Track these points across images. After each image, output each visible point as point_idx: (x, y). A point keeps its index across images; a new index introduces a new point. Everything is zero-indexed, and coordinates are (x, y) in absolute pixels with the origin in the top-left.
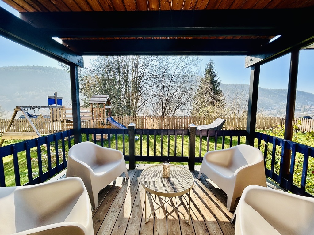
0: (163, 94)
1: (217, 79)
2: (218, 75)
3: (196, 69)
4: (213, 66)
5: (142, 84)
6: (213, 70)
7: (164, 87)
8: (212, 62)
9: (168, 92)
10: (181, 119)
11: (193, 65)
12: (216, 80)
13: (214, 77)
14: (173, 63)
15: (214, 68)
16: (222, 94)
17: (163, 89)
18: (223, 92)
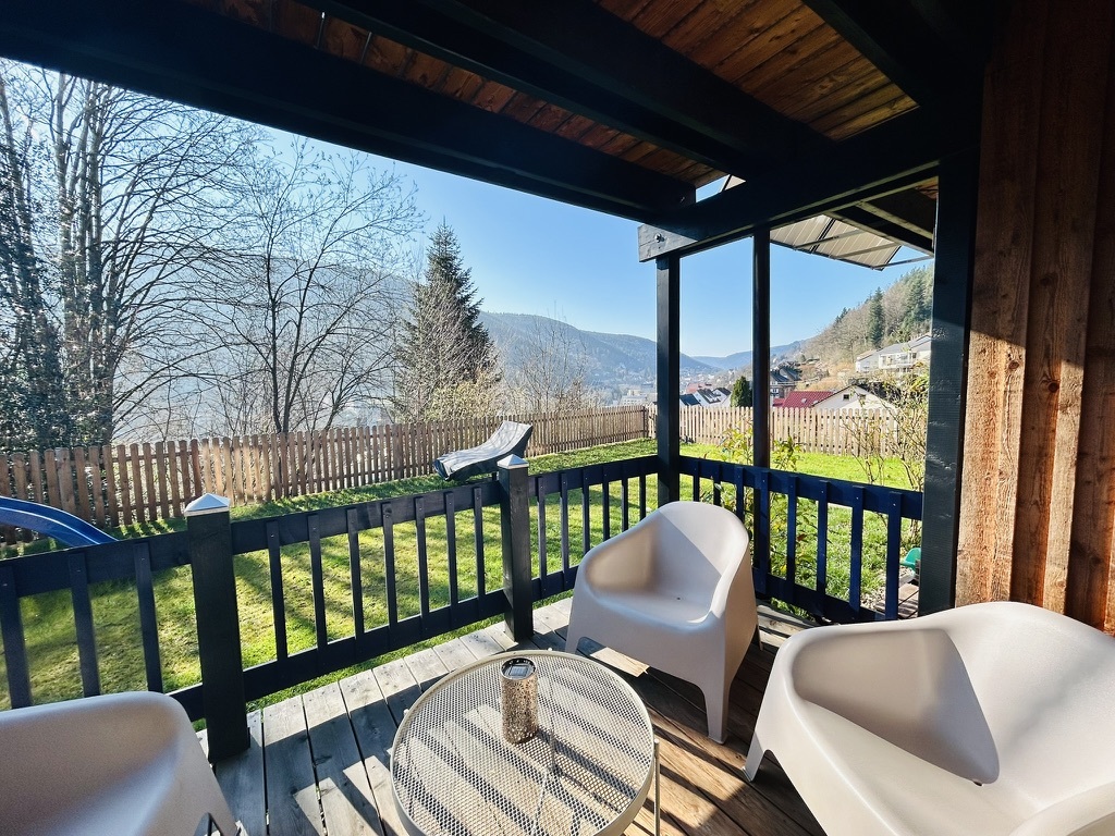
0: (275, 338)
1: (470, 291)
2: (471, 281)
3: (406, 247)
4: (454, 248)
5: (138, 285)
6: (456, 261)
7: (274, 305)
8: (451, 234)
9: (298, 326)
10: (375, 437)
11: (397, 233)
12: (467, 297)
13: (459, 283)
14: (310, 211)
15: (458, 256)
16: (490, 341)
17: (274, 312)
18: (492, 336)
